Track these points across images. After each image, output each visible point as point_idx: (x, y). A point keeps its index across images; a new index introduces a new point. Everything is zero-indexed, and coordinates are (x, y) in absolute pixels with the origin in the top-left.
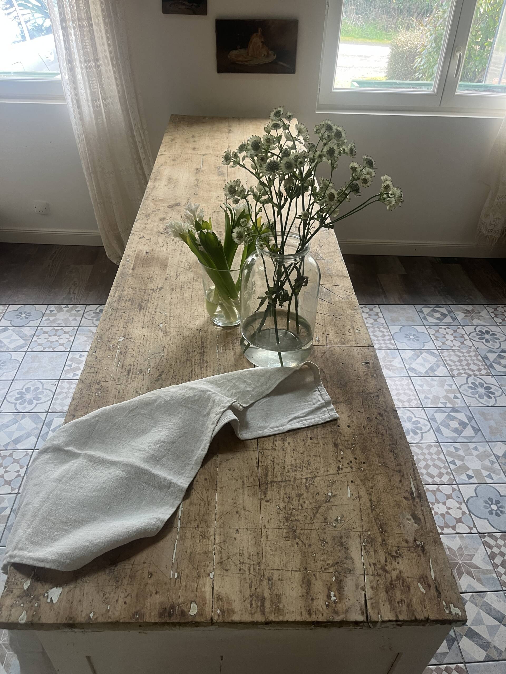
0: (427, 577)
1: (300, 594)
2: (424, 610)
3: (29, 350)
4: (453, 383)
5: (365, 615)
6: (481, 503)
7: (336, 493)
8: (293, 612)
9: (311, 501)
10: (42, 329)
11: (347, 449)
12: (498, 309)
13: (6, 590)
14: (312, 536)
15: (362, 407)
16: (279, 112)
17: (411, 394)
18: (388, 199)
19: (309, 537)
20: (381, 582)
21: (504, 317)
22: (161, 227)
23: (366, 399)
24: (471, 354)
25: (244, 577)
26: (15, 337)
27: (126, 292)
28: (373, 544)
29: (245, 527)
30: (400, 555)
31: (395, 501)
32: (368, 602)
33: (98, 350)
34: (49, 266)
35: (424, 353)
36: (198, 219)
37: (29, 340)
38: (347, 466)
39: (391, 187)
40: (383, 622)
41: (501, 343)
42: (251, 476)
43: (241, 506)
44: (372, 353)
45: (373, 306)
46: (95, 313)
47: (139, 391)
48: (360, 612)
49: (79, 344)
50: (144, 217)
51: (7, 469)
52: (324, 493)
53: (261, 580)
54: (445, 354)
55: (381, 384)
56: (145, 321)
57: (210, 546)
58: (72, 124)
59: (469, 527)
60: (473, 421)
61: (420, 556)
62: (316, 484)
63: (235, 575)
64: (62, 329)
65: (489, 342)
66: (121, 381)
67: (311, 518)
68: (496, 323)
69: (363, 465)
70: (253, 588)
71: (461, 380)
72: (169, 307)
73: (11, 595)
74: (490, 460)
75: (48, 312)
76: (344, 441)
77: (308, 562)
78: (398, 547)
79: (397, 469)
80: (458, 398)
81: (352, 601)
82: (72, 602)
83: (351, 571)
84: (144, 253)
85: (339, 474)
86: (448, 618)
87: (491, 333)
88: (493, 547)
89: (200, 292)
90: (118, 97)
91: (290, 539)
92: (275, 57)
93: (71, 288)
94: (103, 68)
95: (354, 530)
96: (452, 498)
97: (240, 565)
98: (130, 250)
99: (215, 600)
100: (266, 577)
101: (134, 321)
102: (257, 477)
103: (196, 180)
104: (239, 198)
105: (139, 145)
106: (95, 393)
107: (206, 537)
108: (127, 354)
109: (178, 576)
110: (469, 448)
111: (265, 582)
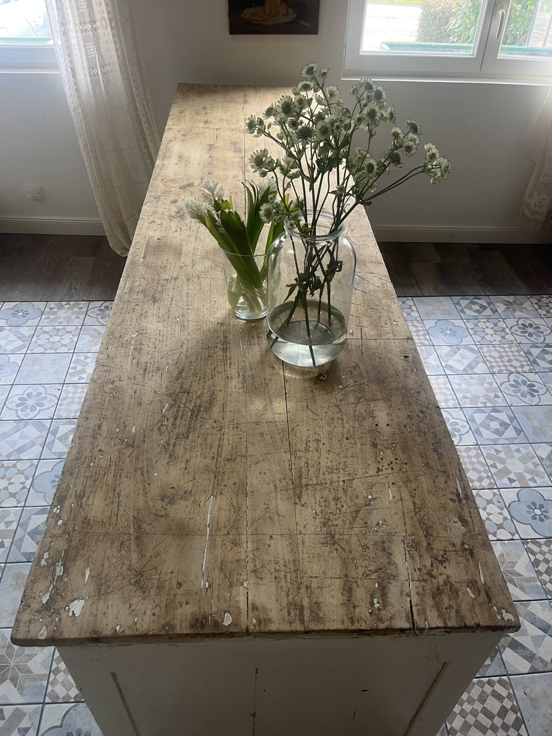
0: (476, 582)
1: (341, 602)
2: (474, 615)
3: (29, 352)
4: (493, 381)
5: (411, 622)
6: (523, 508)
7: (377, 496)
8: (334, 620)
9: (350, 505)
10: (41, 329)
11: (387, 449)
12: (542, 300)
13: (22, 604)
14: (352, 541)
15: (402, 404)
16: (312, 68)
17: (448, 393)
18: (433, 170)
19: (348, 543)
20: (428, 587)
21: (548, 309)
22: (173, 210)
23: (406, 396)
24: (512, 349)
25: (280, 585)
26: (12, 337)
27: (137, 283)
28: (418, 548)
29: (279, 533)
30: (447, 559)
31: (441, 503)
32: (414, 608)
33: (110, 347)
34: (46, 258)
35: (462, 349)
36: (216, 199)
37: (28, 340)
38: (387, 467)
39: (438, 155)
40: (431, 629)
41: (546, 337)
42: (284, 479)
43: (275, 510)
44: (412, 346)
45: (406, 298)
46: (101, 310)
47: (157, 390)
48: (406, 619)
49: (84, 344)
50: (153, 199)
51: (11, 481)
52: (363, 496)
53: (299, 588)
54: (485, 349)
55: (422, 379)
56: (161, 315)
57: (242, 554)
58: (67, 96)
59: (511, 533)
60: (515, 421)
61: (468, 560)
62: (354, 487)
63: (270, 584)
64: (64, 329)
65: (533, 336)
66: (137, 380)
67: (350, 523)
68: (540, 315)
69: (404, 466)
70: (291, 597)
71: (501, 378)
72: (186, 299)
73: (29, 610)
74: (533, 463)
75: (47, 310)
76: (384, 440)
77: (349, 569)
78: (445, 551)
79: (443, 469)
80: (498, 397)
81: (397, 607)
82: (96, 615)
83: (394, 576)
84: (156, 239)
85: (379, 476)
86: (500, 624)
87: (534, 326)
88: (537, 553)
89: (220, 282)
90: (117, 64)
91: (328, 545)
92: (295, 16)
93: (72, 283)
94: (100, 31)
95: (397, 534)
96: (493, 503)
97: (275, 573)
98: (140, 237)
99: (250, 610)
100: (304, 585)
101: (148, 315)
102: (290, 480)
103: (210, 157)
104: (267, 170)
105: (143, 119)
106: (109, 394)
107: (238, 545)
108: (142, 351)
109: (209, 586)
110: (511, 451)
111: (303, 590)
